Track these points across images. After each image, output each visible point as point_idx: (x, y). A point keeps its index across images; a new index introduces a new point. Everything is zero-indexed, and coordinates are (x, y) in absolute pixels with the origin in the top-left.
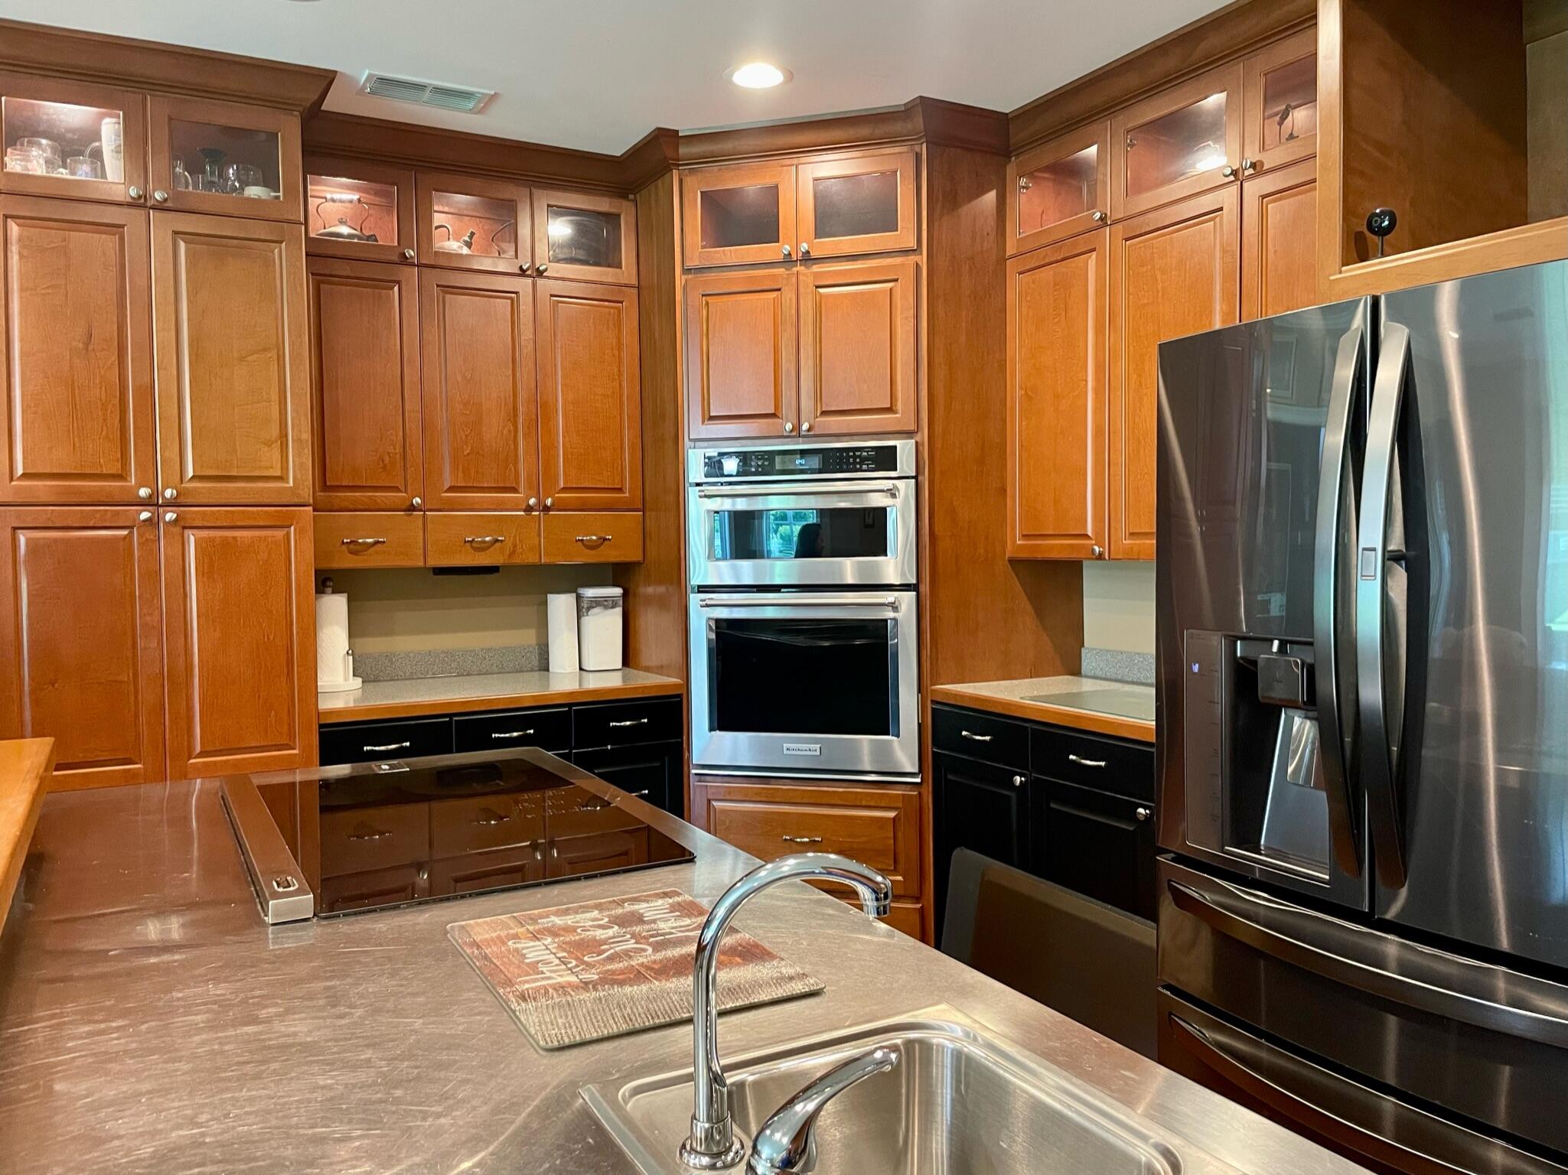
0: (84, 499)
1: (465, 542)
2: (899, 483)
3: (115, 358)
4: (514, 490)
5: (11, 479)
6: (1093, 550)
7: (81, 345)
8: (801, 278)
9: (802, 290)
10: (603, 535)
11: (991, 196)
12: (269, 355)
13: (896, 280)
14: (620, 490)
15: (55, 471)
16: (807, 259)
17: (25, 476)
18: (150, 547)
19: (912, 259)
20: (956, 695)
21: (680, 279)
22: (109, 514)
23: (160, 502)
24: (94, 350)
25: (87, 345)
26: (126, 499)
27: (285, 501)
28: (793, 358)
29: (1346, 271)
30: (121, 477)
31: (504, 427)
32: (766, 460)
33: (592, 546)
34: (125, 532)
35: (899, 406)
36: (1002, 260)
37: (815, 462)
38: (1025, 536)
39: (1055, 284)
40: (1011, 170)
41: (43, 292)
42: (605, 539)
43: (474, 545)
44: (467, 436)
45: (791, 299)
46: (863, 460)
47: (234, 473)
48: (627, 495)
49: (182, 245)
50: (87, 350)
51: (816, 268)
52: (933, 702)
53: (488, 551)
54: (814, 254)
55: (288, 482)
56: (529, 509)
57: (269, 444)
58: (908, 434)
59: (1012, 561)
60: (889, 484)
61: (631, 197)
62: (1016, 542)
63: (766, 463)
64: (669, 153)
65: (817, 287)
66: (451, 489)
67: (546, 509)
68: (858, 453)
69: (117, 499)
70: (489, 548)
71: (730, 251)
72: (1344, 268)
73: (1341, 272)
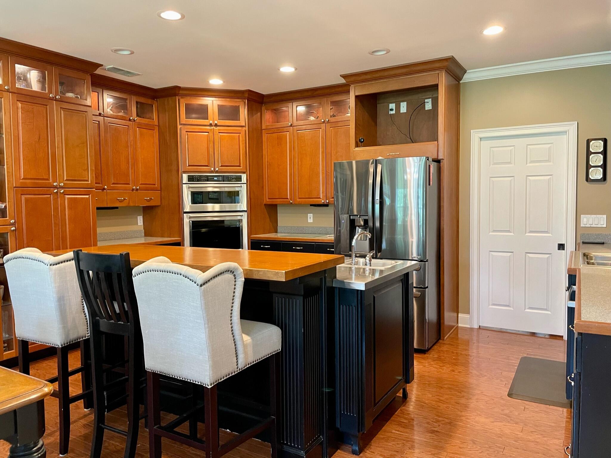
0: (40, 186)
1: (117, 199)
2: (242, 185)
3: (46, 144)
4: (129, 184)
5: (20, 180)
6: (290, 202)
7: (37, 140)
8: (215, 130)
9: (215, 133)
10: (151, 198)
11: (259, 114)
12: (84, 145)
13: (240, 133)
14: (155, 184)
15: (32, 177)
16: (216, 125)
17: (24, 179)
18: (56, 200)
19: (244, 128)
20: (259, 237)
21: (179, 127)
22: (45, 191)
23: (58, 187)
24: (41, 141)
25: (39, 140)
26: (50, 186)
27: (89, 187)
28: (213, 151)
29: (356, 149)
30: (48, 179)
31: (126, 166)
32: (206, 178)
33: (148, 201)
34: (49, 196)
35: (242, 165)
36: (262, 130)
37: (221, 179)
38: (269, 199)
39: (278, 138)
40: (263, 108)
41: (28, 124)
42: (152, 199)
43: (119, 200)
44: (117, 168)
45: (212, 136)
46: (233, 178)
47: (76, 179)
48: (156, 186)
49: (62, 112)
50: (39, 141)
51: (218, 128)
52: (251, 240)
53: (123, 202)
54: (218, 124)
55: (89, 182)
56: (133, 190)
57: (84, 170)
58: (244, 173)
59: (265, 205)
60: (239, 185)
61: (155, 99)
62: (267, 200)
63: (206, 179)
64: (177, 92)
65: (219, 133)
66: (113, 184)
67: (137, 190)
68: (231, 177)
69: (48, 186)
70: (123, 201)
71: (194, 121)
72: (356, 148)
73: (355, 149)
